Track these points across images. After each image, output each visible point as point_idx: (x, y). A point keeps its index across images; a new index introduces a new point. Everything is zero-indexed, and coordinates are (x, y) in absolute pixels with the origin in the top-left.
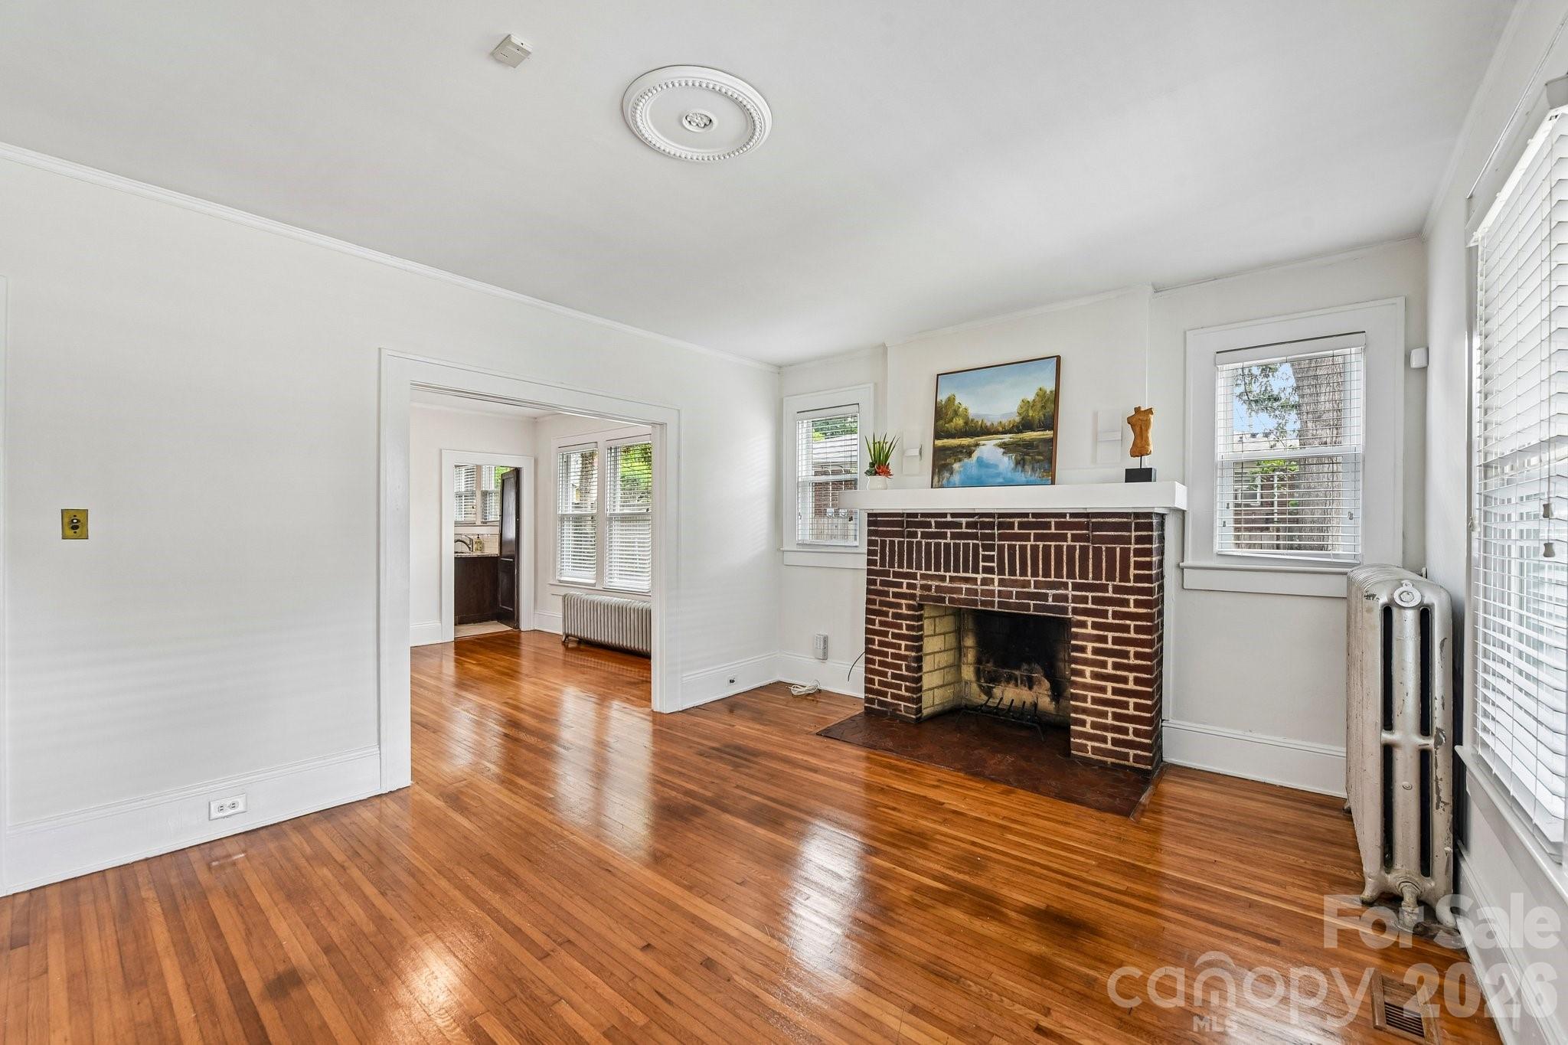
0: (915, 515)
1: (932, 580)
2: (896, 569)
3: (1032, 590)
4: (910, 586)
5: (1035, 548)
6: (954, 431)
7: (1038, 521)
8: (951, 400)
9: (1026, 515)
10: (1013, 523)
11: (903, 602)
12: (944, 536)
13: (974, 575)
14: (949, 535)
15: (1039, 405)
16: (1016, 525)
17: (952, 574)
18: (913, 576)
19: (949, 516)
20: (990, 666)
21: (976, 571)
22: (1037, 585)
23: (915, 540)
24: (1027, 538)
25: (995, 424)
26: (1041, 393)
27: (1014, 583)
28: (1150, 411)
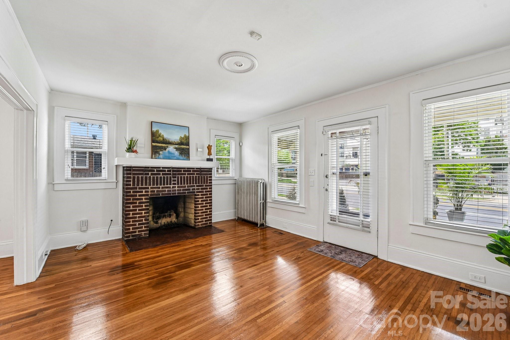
0: (149, 167)
1: (155, 189)
2: (140, 186)
3: (187, 188)
4: (146, 192)
5: (187, 177)
6: (159, 141)
7: (188, 170)
8: (157, 131)
9: (185, 168)
10: (182, 170)
11: (143, 197)
12: (160, 174)
13: (170, 186)
14: (161, 174)
15: (185, 139)
16: (182, 171)
17: (162, 186)
18: (148, 188)
19: (161, 168)
20: (158, 214)
21: (170, 184)
22: (188, 187)
23: (148, 176)
24: (185, 174)
25: (173, 141)
26: (185, 136)
27: (182, 187)
28: (211, 146)
